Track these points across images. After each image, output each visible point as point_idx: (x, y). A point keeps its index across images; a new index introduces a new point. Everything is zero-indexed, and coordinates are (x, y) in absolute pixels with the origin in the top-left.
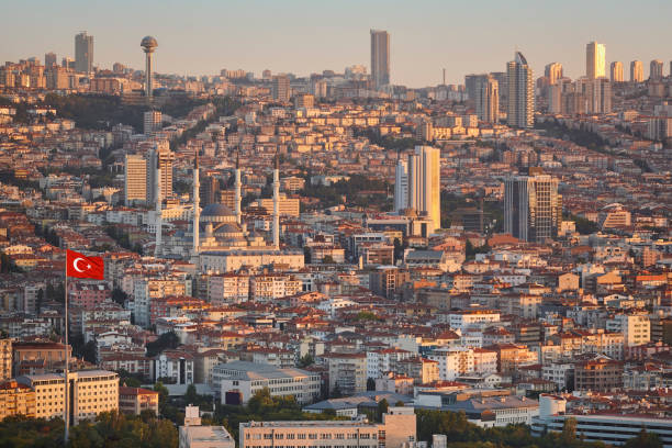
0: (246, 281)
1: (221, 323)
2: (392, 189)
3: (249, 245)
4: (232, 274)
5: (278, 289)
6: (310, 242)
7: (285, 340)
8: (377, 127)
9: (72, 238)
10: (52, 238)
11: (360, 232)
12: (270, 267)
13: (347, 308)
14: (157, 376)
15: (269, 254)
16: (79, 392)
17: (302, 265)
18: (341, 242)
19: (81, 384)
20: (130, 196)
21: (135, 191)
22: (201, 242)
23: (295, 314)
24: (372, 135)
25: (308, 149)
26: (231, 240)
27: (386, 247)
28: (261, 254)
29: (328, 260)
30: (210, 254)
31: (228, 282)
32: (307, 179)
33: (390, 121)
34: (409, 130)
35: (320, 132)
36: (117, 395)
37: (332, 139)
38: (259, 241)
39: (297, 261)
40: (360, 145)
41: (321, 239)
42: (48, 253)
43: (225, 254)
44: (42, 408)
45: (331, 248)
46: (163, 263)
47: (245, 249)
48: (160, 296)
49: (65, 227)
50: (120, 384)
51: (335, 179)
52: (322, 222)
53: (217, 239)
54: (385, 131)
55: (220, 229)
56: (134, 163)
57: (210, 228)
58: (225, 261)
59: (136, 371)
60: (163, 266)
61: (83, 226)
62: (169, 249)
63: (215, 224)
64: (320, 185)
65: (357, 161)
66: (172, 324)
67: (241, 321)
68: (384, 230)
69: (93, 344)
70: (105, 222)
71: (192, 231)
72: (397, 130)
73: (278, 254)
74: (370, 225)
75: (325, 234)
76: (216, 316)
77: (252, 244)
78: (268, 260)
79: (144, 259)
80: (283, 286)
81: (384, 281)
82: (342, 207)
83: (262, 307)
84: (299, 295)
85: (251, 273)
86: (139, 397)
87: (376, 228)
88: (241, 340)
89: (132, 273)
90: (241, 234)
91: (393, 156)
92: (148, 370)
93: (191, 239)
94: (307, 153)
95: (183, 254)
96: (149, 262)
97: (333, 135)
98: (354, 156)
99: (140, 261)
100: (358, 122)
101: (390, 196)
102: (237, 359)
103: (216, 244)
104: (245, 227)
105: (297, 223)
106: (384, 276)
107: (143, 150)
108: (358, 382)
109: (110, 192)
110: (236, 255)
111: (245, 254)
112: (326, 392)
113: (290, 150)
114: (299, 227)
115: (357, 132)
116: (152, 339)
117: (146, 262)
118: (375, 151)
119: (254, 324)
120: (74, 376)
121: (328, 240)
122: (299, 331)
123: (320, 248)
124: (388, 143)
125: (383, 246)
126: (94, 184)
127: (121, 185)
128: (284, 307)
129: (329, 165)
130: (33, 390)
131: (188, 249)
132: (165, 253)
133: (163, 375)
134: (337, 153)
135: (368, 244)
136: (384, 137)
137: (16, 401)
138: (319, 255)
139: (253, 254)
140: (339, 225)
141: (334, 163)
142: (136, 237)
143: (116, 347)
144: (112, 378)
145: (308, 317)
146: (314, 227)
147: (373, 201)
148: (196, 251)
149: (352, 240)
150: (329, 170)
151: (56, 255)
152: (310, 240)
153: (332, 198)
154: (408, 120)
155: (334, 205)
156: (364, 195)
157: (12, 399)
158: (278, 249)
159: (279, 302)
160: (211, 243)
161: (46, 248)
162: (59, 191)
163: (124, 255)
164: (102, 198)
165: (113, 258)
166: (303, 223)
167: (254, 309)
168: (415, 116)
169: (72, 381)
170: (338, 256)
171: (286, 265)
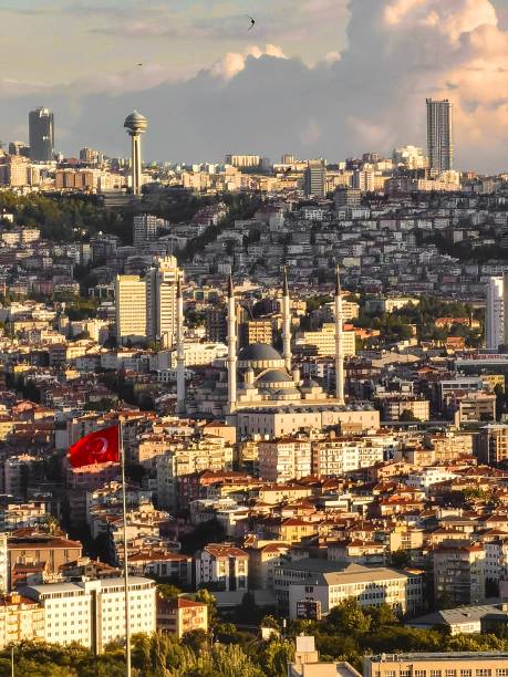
0: (307, 447)
1: (280, 507)
2: (480, 315)
3: (303, 398)
4: (291, 439)
5: (349, 459)
6: (381, 392)
7: (369, 527)
8: (449, 230)
9: (59, 392)
10: (33, 392)
11: (449, 377)
12: (337, 428)
13: (449, 483)
14: (198, 580)
15: (332, 409)
16: (103, 606)
17: (377, 423)
18: (425, 390)
19: (104, 596)
20: (124, 332)
21: (132, 323)
22: (238, 396)
23: (376, 492)
24: (441, 241)
25: (357, 262)
26: (278, 394)
27: (485, 397)
28: (320, 410)
29: (407, 416)
30: (256, 411)
31: (284, 450)
32: (361, 302)
33: (465, 223)
34: (490, 234)
35: (372, 239)
36: (153, 609)
37: (388, 249)
38: (317, 394)
39: (369, 419)
40: (427, 255)
41: (397, 387)
42: (29, 413)
43: (273, 411)
44: (53, 629)
45: (412, 399)
46: (193, 426)
47: (298, 404)
48: (192, 471)
49: (46, 376)
50: (157, 594)
51: (400, 303)
52: (395, 364)
53: (262, 390)
54: (458, 236)
55: (266, 379)
56: (130, 289)
57: (251, 377)
58: (272, 421)
59: (169, 574)
60: (192, 431)
61: (71, 374)
62: (195, 405)
63: (257, 371)
64: (379, 312)
65: (423, 278)
66: (211, 510)
67: (306, 503)
68: (480, 374)
69: (106, 537)
70: (99, 370)
71: (226, 379)
72: (474, 234)
73: (343, 409)
74: (461, 368)
75: (401, 382)
76: (271, 497)
77: (308, 396)
78: (331, 418)
79: (165, 419)
80: (356, 453)
81: (493, 445)
82: (414, 342)
83: (333, 480)
84: (379, 465)
85: (312, 437)
86: (181, 611)
87: (469, 371)
88: (309, 531)
89: (151, 440)
90: (292, 384)
91: (473, 270)
92: (185, 573)
93: (226, 392)
94: (356, 268)
95: (215, 412)
96: (170, 424)
97: (389, 243)
98: (419, 270)
99: (159, 424)
100: (421, 225)
101: (476, 325)
102: (306, 555)
103: (259, 398)
104: (297, 373)
105: (361, 367)
106: (493, 439)
107: (139, 269)
108: (473, 587)
109: (95, 327)
110: (287, 411)
111: (299, 410)
113: (332, 265)
114: (365, 372)
115: (422, 238)
116: (187, 530)
117: (167, 424)
118: (448, 263)
119: (321, 507)
120: (97, 585)
121: (405, 388)
122: (388, 517)
123: (397, 400)
124: (464, 253)
125: (481, 396)
126: (74, 315)
127: (115, 316)
128: (360, 483)
129: (386, 284)
130: (41, 605)
131: (223, 403)
132: (190, 411)
133: (206, 580)
134: (396, 267)
135: (461, 393)
136: (459, 243)
137: (19, 622)
138: (396, 409)
139: (310, 410)
140: (419, 368)
141: (394, 281)
142: (144, 386)
143: (139, 542)
144: (147, 587)
145: (395, 496)
146: (384, 371)
147: (453, 332)
148: (233, 409)
149: (438, 388)
150: (388, 290)
151: (38, 416)
152: (380, 389)
153: (397, 329)
154: (489, 221)
155: (401, 339)
156: (439, 324)
157: (14, 618)
158: (342, 402)
159: (353, 476)
160: (252, 398)
161: (25, 406)
162: (28, 326)
163: (137, 415)
164: (85, 335)
165: (122, 419)
166: (369, 366)
167: (319, 485)
168: (499, 214)
169: (93, 593)
170: (421, 410)
171: (360, 426)
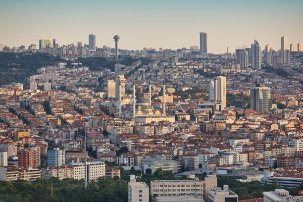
0: (153, 127)
1: (144, 143)
2: (208, 92)
3: (154, 113)
4: (148, 125)
5: (165, 130)
7: (168, 149)
8: (203, 69)
9: (88, 111)
10: (81, 112)
11: (196, 109)
12: (162, 122)
13: (191, 137)
14: (120, 163)
15: (162, 117)
16: (90, 169)
17: (174, 121)
18: (189, 112)
19: (91, 166)
20: (110, 95)
21: (112, 94)
22: (136, 113)
23: (172, 140)
24: (200, 72)
25: (177, 77)
26: (147, 112)
27: (206, 114)
28: (159, 117)
29: (184, 119)
30: (141, 117)
31: (146, 128)
32: (176, 89)
33: (207, 67)
34: (215, 70)
35: (181, 71)
36: (105, 170)
37: (185, 74)
38: (158, 112)
39: (172, 120)
40: (196, 76)
41: (181, 111)
42: (79, 117)
43: (145, 117)
44: (77, 175)
45: (185, 115)
46: (122, 121)
47: (152, 115)
48: (121, 133)
49: (85, 107)
50: (106, 166)
51: (187, 89)
52: (182, 105)
53: (142, 112)
54: (205, 70)
55: (143, 108)
56: (111, 84)
57: (140, 107)
58: (145, 120)
59: (112, 161)
61: (92, 107)
62: (124, 115)
63: (141, 106)
64: (181, 91)
65: (195, 82)
66: (125, 144)
67: (151, 142)
68: (205, 108)
69: (96, 151)
70: (100, 105)
71: (133, 108)
72: (210, 70)
73: (165, 117)
74: (200, 106)
75: (183, 109)
76: (142, 141)
78: (161, 119)
79: (115, 119)
80: (167, 129)
81: (205, 127)
82: (189, 99)
83: (159, 137)
84: (173, 132)
85: (155, 124)
86: (113, 172)
87: (202, 107)
88: (151, 150)
89: (110, 124)
90: (151, 110)
91: (209, 80)
92: (116, 161)
93: (132, 111)
94: (176, 79)
95: (130, 117)
96: (117, 120)
97: (186, 72)
98: (194, 80)
99: (113, 120)
100: (195, 67)
101: (207, 95)
102: (150, 157)
103: (142, 114)
104: (153, 107)
105: (172, 105)
106: (205, 125)
107: (114, 78)
108: (195, 165)
109: (102, 94)
110: (149, 117)
111: (153, 117)
112: (183, 169)
113: (169, 78)
114: (173, 107)
115: (195, 71)
116: (118, 149)
117: (115, 120)
118: (202, 78)
119: (156, 144)
120: (89, 163)
121: (184, 112)
122: (174, 146)
123: (181, 115)
124: (206, 75)
125: (205, 114)
126: (96, 91)
127: (106, 91)
128: (168, 137)
129: (184, 83)
130: (73, 169)
131: (132, 115)
132: (123, 117)
133: (122, 163)
134: (187, 79)
135: (199, 113)
136: (205, 72)
138: (181, 117)
139: (156, 117)
140: (188, 106)
141: (186, 83)
142: (112, 111)
143: (104, 152)
144: (103, 164)
145: (176, 141)
146: (179, 107)
147: (201, 97)
148: (134, 116)
149: (193, 112)
150: (184, 85)
151: (81, 118)
152: (177, 112)
153: (185, 96)
154: (214, 66)
155: (186, 98)
156: (197, 95)
157: (66, 172)
158: (165, 115)
159: (166, 135)
160: (140, 113)
161: (78, 115)
162: (83, 94)
163: (107, 118)
164: (99, 96)
165: (103, 119)
166: (175, 105)
167: (156, 138)
168: (217, 65)
169: (88, 165)
170: (188, 118)
171: (168, 121)
